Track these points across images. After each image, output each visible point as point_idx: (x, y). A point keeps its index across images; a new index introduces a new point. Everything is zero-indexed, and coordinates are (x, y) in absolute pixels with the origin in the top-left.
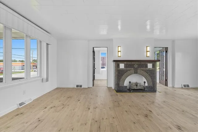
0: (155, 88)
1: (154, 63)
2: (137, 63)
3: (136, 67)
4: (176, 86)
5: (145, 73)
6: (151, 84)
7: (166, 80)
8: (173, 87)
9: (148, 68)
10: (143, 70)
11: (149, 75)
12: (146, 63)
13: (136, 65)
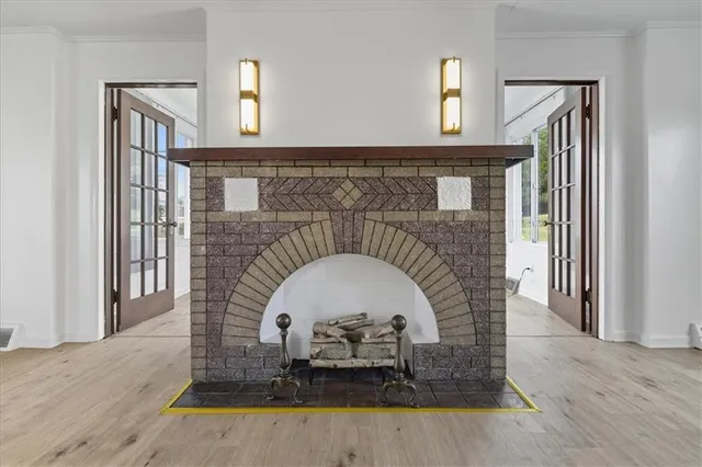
0: (495, 362)
1: (483, 171)
2: (353, 172)
3: (347, 203)
4: (652, 338)
5: (420, 246)
6: (464, 335)
7: (586, 296)
8: (632, 343)
9: (442, 206)
10: (399, 226)
11: (450, 262)
12: (426, 173)
13: (348, 185)
